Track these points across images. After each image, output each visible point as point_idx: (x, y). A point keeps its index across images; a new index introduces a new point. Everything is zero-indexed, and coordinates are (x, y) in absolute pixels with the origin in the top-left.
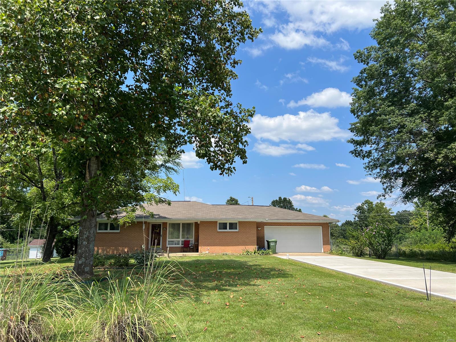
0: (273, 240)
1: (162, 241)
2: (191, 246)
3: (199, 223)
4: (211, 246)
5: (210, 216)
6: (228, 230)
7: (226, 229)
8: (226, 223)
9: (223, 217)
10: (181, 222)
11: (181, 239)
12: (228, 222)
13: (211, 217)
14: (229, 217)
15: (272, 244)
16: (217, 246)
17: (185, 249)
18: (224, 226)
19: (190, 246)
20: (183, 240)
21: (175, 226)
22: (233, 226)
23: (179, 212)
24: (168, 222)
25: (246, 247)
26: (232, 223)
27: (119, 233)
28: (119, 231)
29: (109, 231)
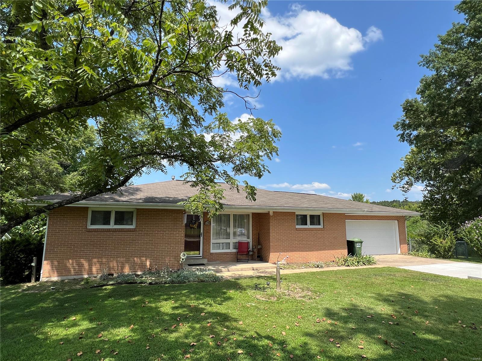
1: (204, 243)
3: (271, 214)
6: (309, 226)
7: (306, 224)
8: (306, 216)
11: (232, 240)
12: (308, 213)
16: (295, 251)
18: (303, 220)
20: (236, 241)
22: (315, 219)
25: (334, 251)
26: (313, 216)
27: (134, 230)
28: (133, 227)
29: (113, 226)
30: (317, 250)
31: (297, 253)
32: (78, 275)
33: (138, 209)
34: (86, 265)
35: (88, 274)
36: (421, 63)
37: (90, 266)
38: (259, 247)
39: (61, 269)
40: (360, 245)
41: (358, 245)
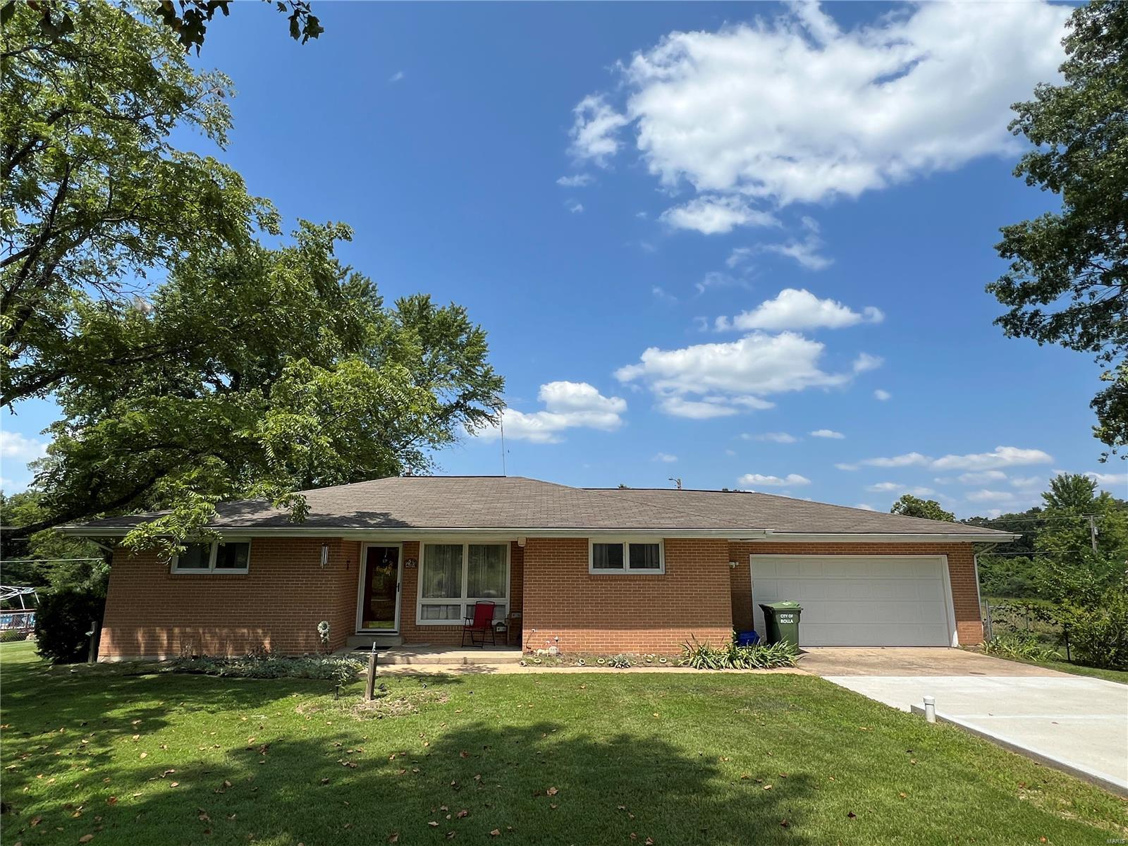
0: (787, 604)
1: (402, 606)
2: (499, 624)
3: (522, 543)
4: (568, 627)
5: (562, 520)
6: (627, 570)
7: (619, 564)
8: (620, 546)
9: (607, 523)
10: (465, 541)
11: (464, 601)
12: (626, 541)
13: (565, 524)
14: (628, 525)
15: (783, 620)
16: (587, 627)
17: (478, 636)
18: (611, 555)
19: (494, 622)
20: (473, 601)
21: (447, 553)
22: (643, 555)
23: (458, 506)
24: (424, 540)
25: (695, 631)
26: (642, 546)
27: (245, 577)
28: (245, 571)
29: (212, 570)
30: (644, 627)
31: (590, 631)
32: (151, 654)
33: (253, 538)
34: (164, 637)
35: (166, 654)
36: (1017, 127)
37: (170, 638)
38: (516, 615)
39: (124, 642)
40: (790, 619)
41: (783, 619)
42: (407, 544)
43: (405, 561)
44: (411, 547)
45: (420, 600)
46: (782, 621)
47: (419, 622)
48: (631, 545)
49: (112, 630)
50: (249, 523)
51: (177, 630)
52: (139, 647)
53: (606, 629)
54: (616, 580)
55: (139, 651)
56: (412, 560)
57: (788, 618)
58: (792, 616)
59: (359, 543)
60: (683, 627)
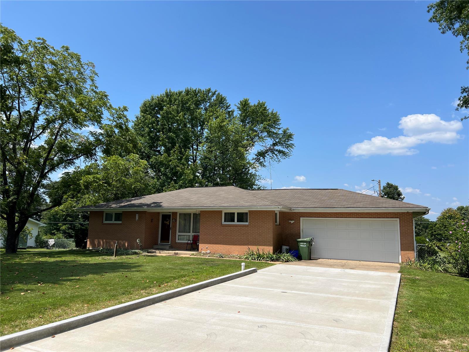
1: (171, 235)
3: (197, 213)
6: (236, 223)
10: (192, 212)
11: (191, 234)
12: (236, 212)
16: (220, 244)
20: (193, 234)
21: (186, 217)
24: (179, 211)
26: (242, 214)
27: (121, 224)
28: (120, 222)
29: (113, 222)
33: (123, 212)
34: (102, 242)
39: (92, 243)
40: (305, 245)
41: (302, 245)
42: (173, 213)
43: (172, 219)
44: (175, 214)
45: (178, 233)
46: (301, 246)
47: (177, 241)
48: (238, 213)
49: (90, 240)
50: (118, 207)
51: (104, 240)
52: (96, 245)
53: (226, 245)
54: (230, 226)
55: (96, 246)
56: (174, 219)
57: (304, 245)
58: (305, 244)
59: (159, 213)
60: (254, 245)
